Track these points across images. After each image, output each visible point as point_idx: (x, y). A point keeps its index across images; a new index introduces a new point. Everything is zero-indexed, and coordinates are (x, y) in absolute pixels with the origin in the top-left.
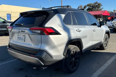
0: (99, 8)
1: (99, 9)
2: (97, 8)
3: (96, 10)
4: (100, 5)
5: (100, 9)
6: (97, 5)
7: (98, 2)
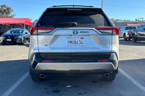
0: (8, 14)
1: (9, 16)
2: (5, 13)
3: (4, 16)
4: (10, 10)
5: (11, 15)
6: (5, 9)
7: (7, 6)
